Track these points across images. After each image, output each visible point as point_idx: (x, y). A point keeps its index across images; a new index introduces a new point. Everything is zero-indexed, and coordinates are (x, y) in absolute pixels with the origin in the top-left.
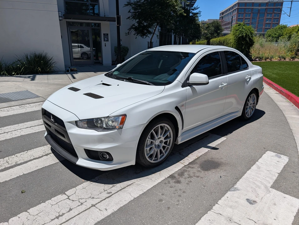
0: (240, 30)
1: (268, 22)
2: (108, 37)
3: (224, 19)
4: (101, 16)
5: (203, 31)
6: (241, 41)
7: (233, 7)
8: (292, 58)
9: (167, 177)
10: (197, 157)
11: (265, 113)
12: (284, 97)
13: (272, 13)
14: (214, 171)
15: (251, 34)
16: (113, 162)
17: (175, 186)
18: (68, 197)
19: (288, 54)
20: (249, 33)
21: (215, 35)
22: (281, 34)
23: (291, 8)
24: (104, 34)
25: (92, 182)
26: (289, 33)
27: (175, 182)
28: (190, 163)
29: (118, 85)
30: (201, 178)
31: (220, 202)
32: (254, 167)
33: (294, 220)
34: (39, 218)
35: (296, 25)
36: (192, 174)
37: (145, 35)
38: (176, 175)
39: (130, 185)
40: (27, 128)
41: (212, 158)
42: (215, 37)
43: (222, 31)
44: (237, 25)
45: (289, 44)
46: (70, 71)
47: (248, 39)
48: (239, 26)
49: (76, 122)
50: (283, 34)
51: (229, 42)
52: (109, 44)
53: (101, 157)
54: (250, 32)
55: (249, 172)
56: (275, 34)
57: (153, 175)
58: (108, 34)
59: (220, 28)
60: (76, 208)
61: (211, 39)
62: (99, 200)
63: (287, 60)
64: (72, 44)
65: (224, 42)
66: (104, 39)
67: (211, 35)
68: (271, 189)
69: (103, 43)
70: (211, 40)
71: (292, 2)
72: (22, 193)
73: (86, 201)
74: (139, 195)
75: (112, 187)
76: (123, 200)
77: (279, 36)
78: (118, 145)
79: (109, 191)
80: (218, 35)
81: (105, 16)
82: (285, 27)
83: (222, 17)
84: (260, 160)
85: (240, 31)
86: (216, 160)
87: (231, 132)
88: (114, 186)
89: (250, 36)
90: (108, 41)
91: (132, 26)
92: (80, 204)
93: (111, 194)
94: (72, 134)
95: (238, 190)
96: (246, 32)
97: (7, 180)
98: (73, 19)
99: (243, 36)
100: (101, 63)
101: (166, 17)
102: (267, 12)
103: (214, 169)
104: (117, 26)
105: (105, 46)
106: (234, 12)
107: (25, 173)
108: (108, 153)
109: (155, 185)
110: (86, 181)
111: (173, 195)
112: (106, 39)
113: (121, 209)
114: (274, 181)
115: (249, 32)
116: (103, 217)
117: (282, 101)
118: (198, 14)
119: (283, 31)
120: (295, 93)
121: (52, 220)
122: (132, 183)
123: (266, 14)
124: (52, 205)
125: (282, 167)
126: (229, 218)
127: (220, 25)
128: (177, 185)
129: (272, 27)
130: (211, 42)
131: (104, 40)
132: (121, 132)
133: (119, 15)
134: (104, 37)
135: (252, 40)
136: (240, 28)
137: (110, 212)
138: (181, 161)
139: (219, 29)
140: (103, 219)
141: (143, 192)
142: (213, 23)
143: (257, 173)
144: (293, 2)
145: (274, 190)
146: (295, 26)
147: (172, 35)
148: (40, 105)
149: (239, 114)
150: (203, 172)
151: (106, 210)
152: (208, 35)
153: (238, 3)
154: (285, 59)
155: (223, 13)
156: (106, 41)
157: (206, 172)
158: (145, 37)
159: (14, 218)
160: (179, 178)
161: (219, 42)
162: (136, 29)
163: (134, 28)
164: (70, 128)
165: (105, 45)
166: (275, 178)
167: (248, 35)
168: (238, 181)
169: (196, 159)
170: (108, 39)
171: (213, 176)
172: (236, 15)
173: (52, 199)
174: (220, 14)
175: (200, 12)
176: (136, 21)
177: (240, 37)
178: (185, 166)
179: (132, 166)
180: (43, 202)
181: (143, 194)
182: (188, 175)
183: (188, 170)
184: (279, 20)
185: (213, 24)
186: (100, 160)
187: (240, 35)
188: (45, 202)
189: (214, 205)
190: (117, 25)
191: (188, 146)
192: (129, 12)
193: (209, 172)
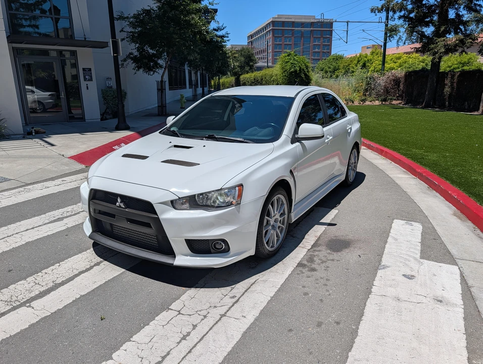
0: (291, 61)
1: (317, 50)
2: (91, 74)
3: (255, 45)
4: (76, 39)
5: (233, 64)
6: (294, 77)
7: (266, 27)
8: (362, 101)
9: (295, 267)
10: (317, 238)
11: (365, 175)
12: (376, 153)
13: (320, 38)
14: (347, 250)
15: (307, 69)
16: (230, 253)
17: (312, 275)
18: (178, 313)
19: (355, 95)
20: (303, 67)
21: (247, 68)
22: (337, 67)
23: (347, 31)
24: (84, 69)
25: (198, 289)
26: (347, 66)
27: (309, 271)
28: (313, 246)
29: (205, 146)
30: (337, 261)
31: (375, 283)
32: (390, 240)
33: (462, 287)
34: (156, 345)
35: (355, 55)
36: (324, 259)
37: (152, 71)
38: (305, 263)
39: (254, 283)
40: (27, 230)
41: (336, 237)
42: (247, 72)
43: (256, 63)
44: (286, 54)
45: (353, 80)
46: (34, 134)
47: (303, 76)
48: (288, 56)
49: (172, 202)
50: (340, 67)
51: (272, 79)
52: (93, 85)
53: (213, 248)
54: (305, 65)
55: (387, 246)
56: (329, 68)
57: (275, 266)
58: (90, 70)
59: (253, 58)
60: (202, 323)
61: (241, 75)
62: (226, 308)
63: (356, 103)
64: (27, 87)
65: (262, 79)
66: (84, 77)
67: (241, 69)
68: (422, 260)
69: (83, 84)
70: (242, 77)
71: (347, 22)
72: (102, 320)
73: (208, 313)
74: (274, 293)
75: (232, 290)
76: (259, 302)
77: (335, 70)
78: (236, 227)
79: (231, 295)
80: (252, 69)
81: (85, 39)
82: (341, 57)
83: (252, 42)
84: (392, 231)
85: (292, 63)
86: (342, 238)
87: (339, 203)
88: (233, 288)
89: (306, 71)
90: (91, 80)
91: (129, 55)
92: (203, 317)
93: (237, 298)
94: (166, 220)
95: (388, 267)
96: (300, 64)
97: (60, 308)
98: (26, 43)
99: (296, 71)
100: (82, 118)
101: (188, 42)
102: (313, 36)
103: (346, 248)
104: (114, 56)
105: (88, 89)
106: (268, 35)
107: (83, 294)
108: (224, 241)
109: (287, 278)
110: (188, 288)
111: (317, 285)
112: (87, 77)
113: (262, 313)
114: (420, 251)
115: (303, 65)
116: (246, 326)
117: (376, 159)
118: (224, 37)
119: (339, 62)
120: (388, 147)
121: (179, 343)
122: (254, 280)
123: (312, 39)
124: (163, 326)
125: (420, 235)
126: (395, 297)
127: (252, 54)
128: (313, 273)
129: (324, 58)
130: (242, 79)
131: (85, 79)
132: (239, 208)
133: (115, 39)
134: (84, 74)
135: (309, 76)
136: (290, 59)
137: (250, 319)
138: (300, 245)
139: (252, 60)
140: (249, 328)
141: (278, 289)
142: (241, 51)
143: (397, 246)
144: (349, 23)
145: (426, 261)
146: (353, 56)
147: (185, 69)
148: (21, 193)
149: (343, 178)
150: (335, 254)
151: (245, 317)
152: (236, 68)
153: (273, 22)
154: (353, 103)
155: (251, 36)
156: (89, 80)
157: (339, 254)
158: (152, 73)
159: (117, 353)
160: (311, 265)
161: (255, 79)
162: (135, 59)
163: (132, 59)
164: (164, 212)
165: (87, 87)
166: (419, 248)
167: (303, 70)
168: (382, 257)
169: (317, 241)
170: (91, 77)
171: (349, 256)
172: (271, 39)
173: (156, 318)
174: (248, 37)
175: (227, 34)
176: (137, 46)
177: (292, 72)
178: (309, 250)
179: (250, 257)
180: (145, 325)
181: (279, 290)
182: (319, 260)
183: (315, 254)
184: (329, 46)
185: (243, 53)
186: (211, 253)
187: (292, 70)
188: (148, 324)
189: (372, 288)
190: (113, 54)
191: (297, 226)
192: (120, 32)
193: (342, 252)
